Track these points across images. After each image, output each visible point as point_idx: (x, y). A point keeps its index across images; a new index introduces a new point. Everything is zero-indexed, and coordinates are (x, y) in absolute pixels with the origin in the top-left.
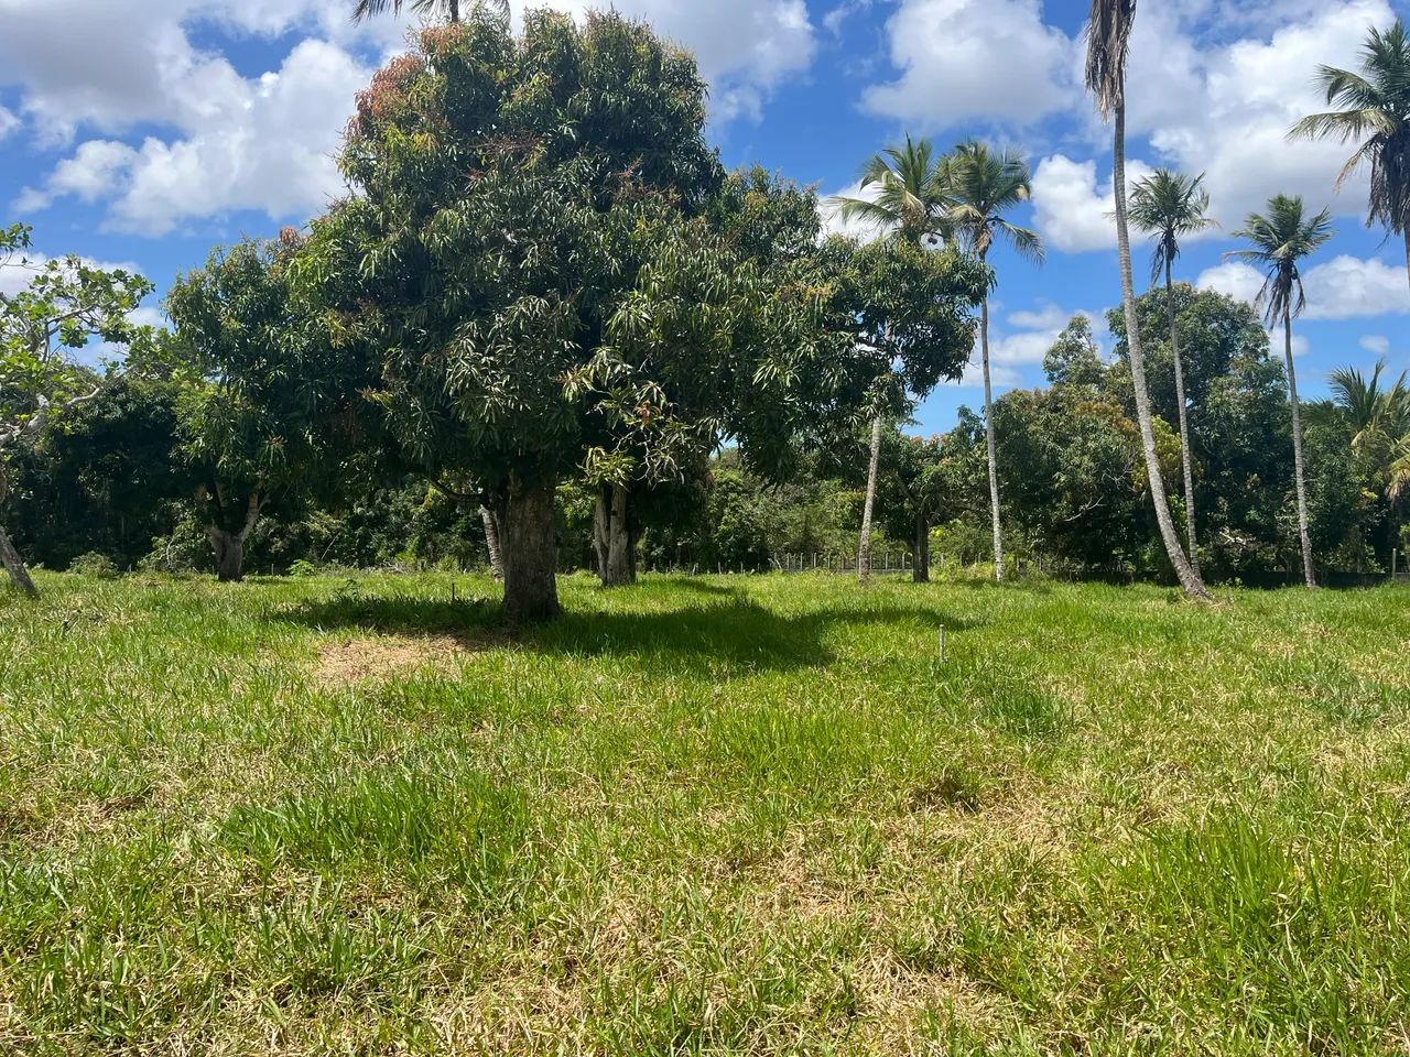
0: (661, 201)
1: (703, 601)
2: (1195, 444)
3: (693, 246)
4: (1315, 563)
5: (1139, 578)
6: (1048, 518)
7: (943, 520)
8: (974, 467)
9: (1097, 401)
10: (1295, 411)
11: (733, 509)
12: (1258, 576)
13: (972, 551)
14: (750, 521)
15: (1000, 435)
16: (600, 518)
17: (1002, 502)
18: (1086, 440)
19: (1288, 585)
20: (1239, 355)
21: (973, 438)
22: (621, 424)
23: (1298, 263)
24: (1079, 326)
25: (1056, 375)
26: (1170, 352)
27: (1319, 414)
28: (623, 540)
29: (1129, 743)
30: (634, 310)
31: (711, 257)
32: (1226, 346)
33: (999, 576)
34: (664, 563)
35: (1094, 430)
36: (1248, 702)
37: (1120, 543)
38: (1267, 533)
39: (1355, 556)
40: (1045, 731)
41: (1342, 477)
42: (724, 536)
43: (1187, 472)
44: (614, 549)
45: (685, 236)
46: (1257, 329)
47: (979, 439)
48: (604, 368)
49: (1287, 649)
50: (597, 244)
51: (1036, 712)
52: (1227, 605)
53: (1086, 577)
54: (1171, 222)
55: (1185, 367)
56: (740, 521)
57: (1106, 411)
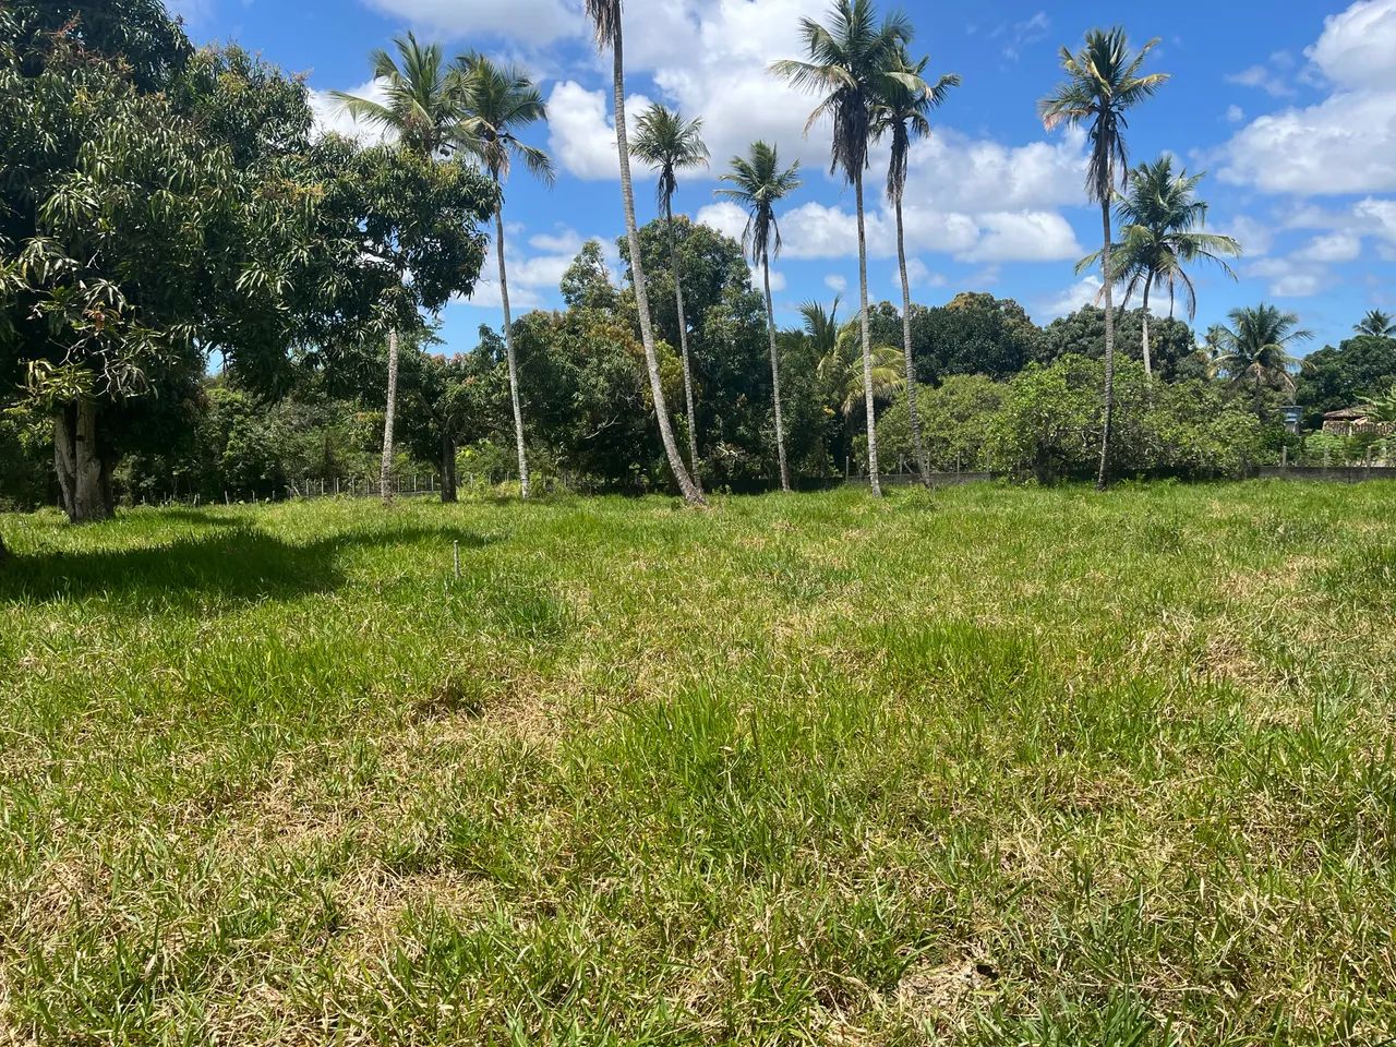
0: (110, 70)
2: (694, 365)
3: (151, 125)
4: (790, 471)
5: (651, 491)
6: (570, 436)
7: (470, 440)
8: (497, 387)
9: (610, 325)
10: (772, 338)
11: (240, 432)
12: (748, 484)
13: (501, 470)
14: (261, 445)
15: (520, 354)
16: (62, 446)
17: (525, 421)
18: (600, 362)
19: (770, 491)
20: (727, 286)
21: (495, 357)
22: (68, 329)
23: (774, 205)
24: (591, 251)
25: (573, 298)
26: (670, 280)
27: (792, 341)
28: (95, 468)
29: (625, 635)
30: (77, 194)
31: (174, 141)
32: (718, 278)
33: (524, 493)
34: (157, 495)
35: (608, 352)
36: (724, 591)
37: (635, 458)
38: (753, 446)
39: (819, 463)
40: (552, 631)
41: (809, 396)
42: (232, 462)
43: (688, 391)
44: (82, 481)
45: (139, 113)
46: (742, 263)
47: (500, 359)
48: (40, 264)
49: (760, 542)
50: (24, 114)
51: (542, 616)
52: (719, 510)
53: (605, 491)
54: (669, 156)
55: (685, 296)
56: (249, 446)
57: (618, 334)
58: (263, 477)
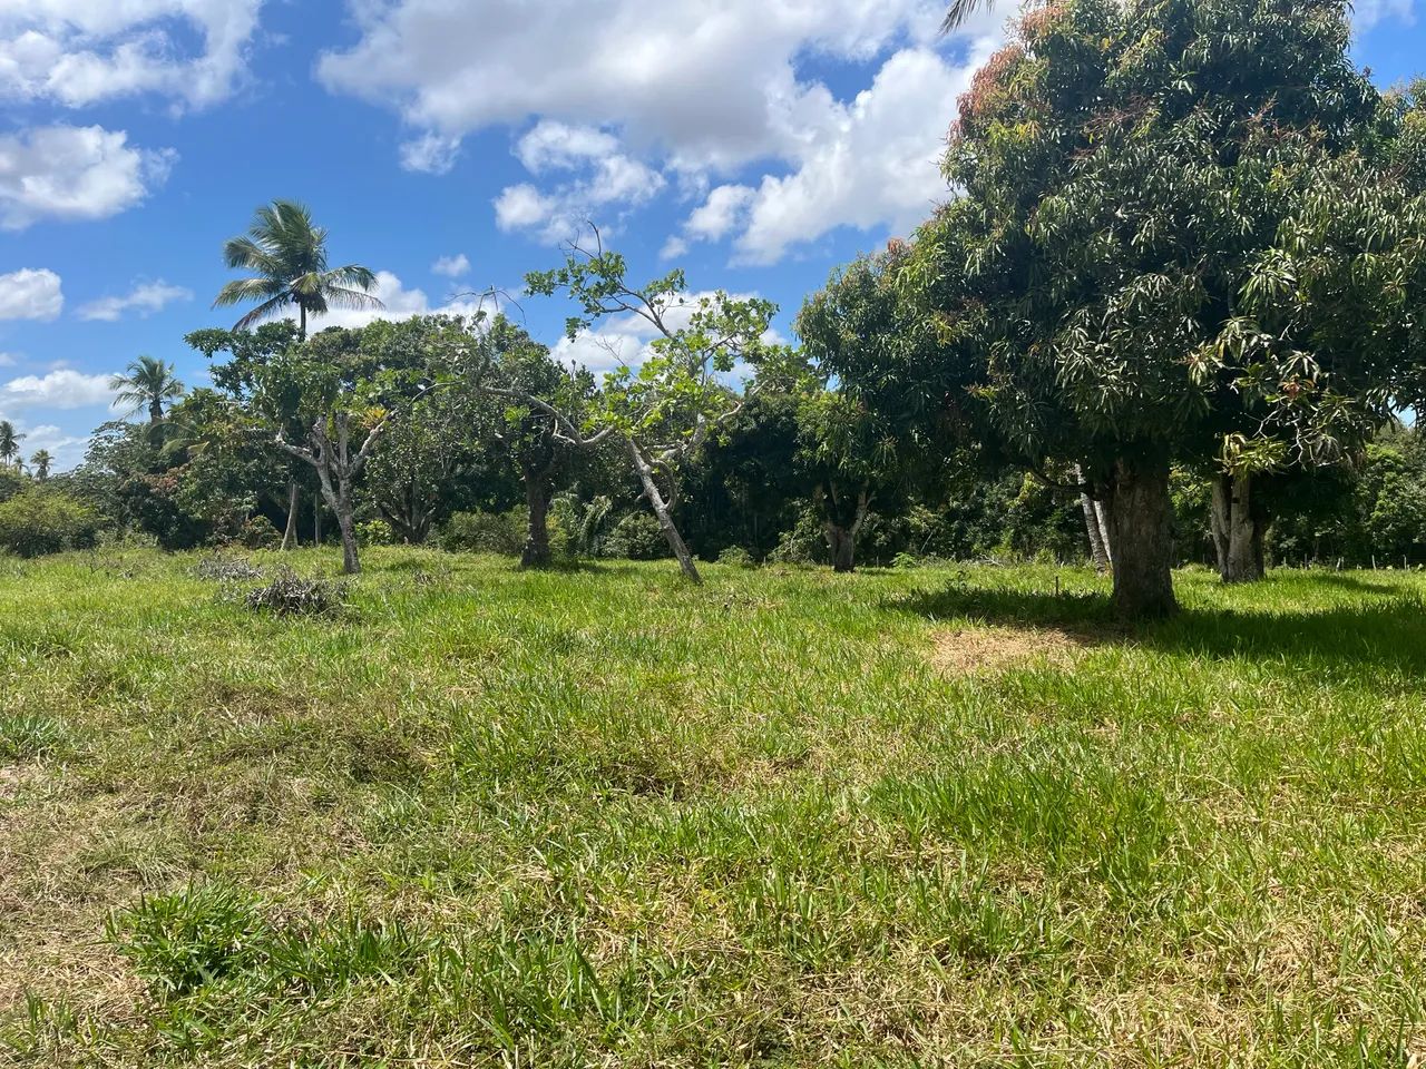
0: (1298, 143)
1: (1356, 601)
3: (1347, 187)
11: (1390, 491)
14: (1415, 505)
16: (1217, 507)
22: (1262, 401)
28: (1248, 530)
30: (1274, 271)
31: (1370, 199)
34: (1299, 556)
42: (1381, 524)
44: (1236, 542)
45: (1334, 177)
48: (1237, 342)
50: (1224, 204)
56: (1401, 506)
58: (1416, 540)
